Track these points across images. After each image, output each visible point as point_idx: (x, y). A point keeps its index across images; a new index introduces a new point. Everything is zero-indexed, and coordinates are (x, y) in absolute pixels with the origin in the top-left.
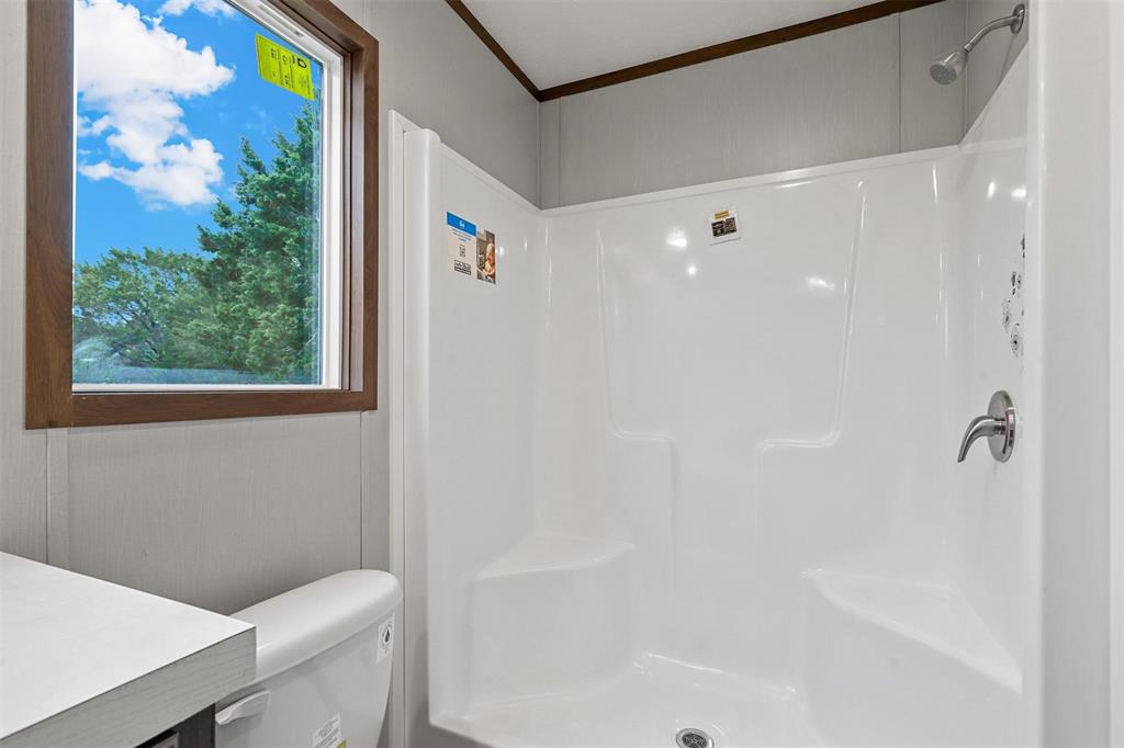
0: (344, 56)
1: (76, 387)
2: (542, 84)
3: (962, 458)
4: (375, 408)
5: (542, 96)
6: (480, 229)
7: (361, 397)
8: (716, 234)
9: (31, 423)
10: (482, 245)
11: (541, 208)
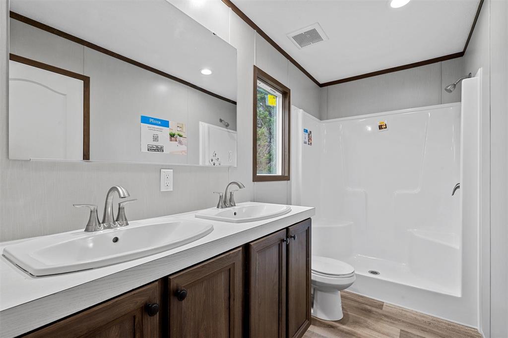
0: (283, 95)
1: (257, 175)
2: (321, 82)
3: (453, 195)
4: (289, 180)
5: (321, 85)
6: (308, 131)
7: (286, 177)
8: (380, 129)
9: (253, 181)
10: (309, 135)
11: (321, 120)
